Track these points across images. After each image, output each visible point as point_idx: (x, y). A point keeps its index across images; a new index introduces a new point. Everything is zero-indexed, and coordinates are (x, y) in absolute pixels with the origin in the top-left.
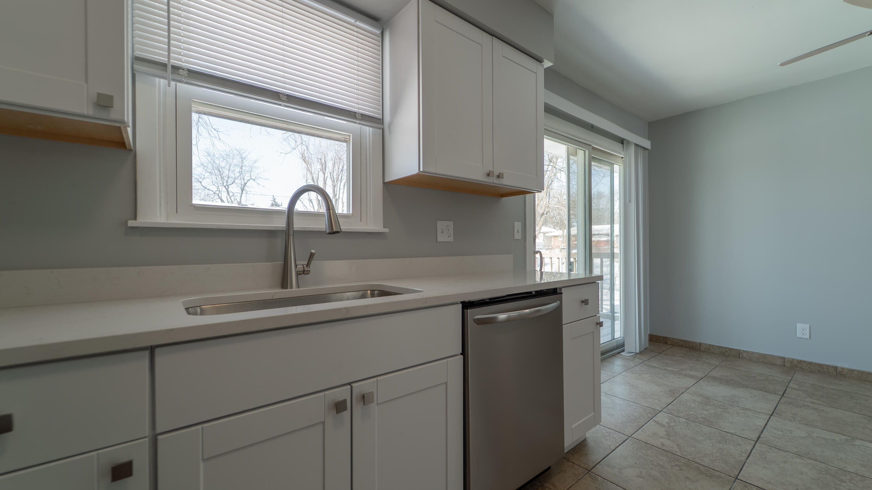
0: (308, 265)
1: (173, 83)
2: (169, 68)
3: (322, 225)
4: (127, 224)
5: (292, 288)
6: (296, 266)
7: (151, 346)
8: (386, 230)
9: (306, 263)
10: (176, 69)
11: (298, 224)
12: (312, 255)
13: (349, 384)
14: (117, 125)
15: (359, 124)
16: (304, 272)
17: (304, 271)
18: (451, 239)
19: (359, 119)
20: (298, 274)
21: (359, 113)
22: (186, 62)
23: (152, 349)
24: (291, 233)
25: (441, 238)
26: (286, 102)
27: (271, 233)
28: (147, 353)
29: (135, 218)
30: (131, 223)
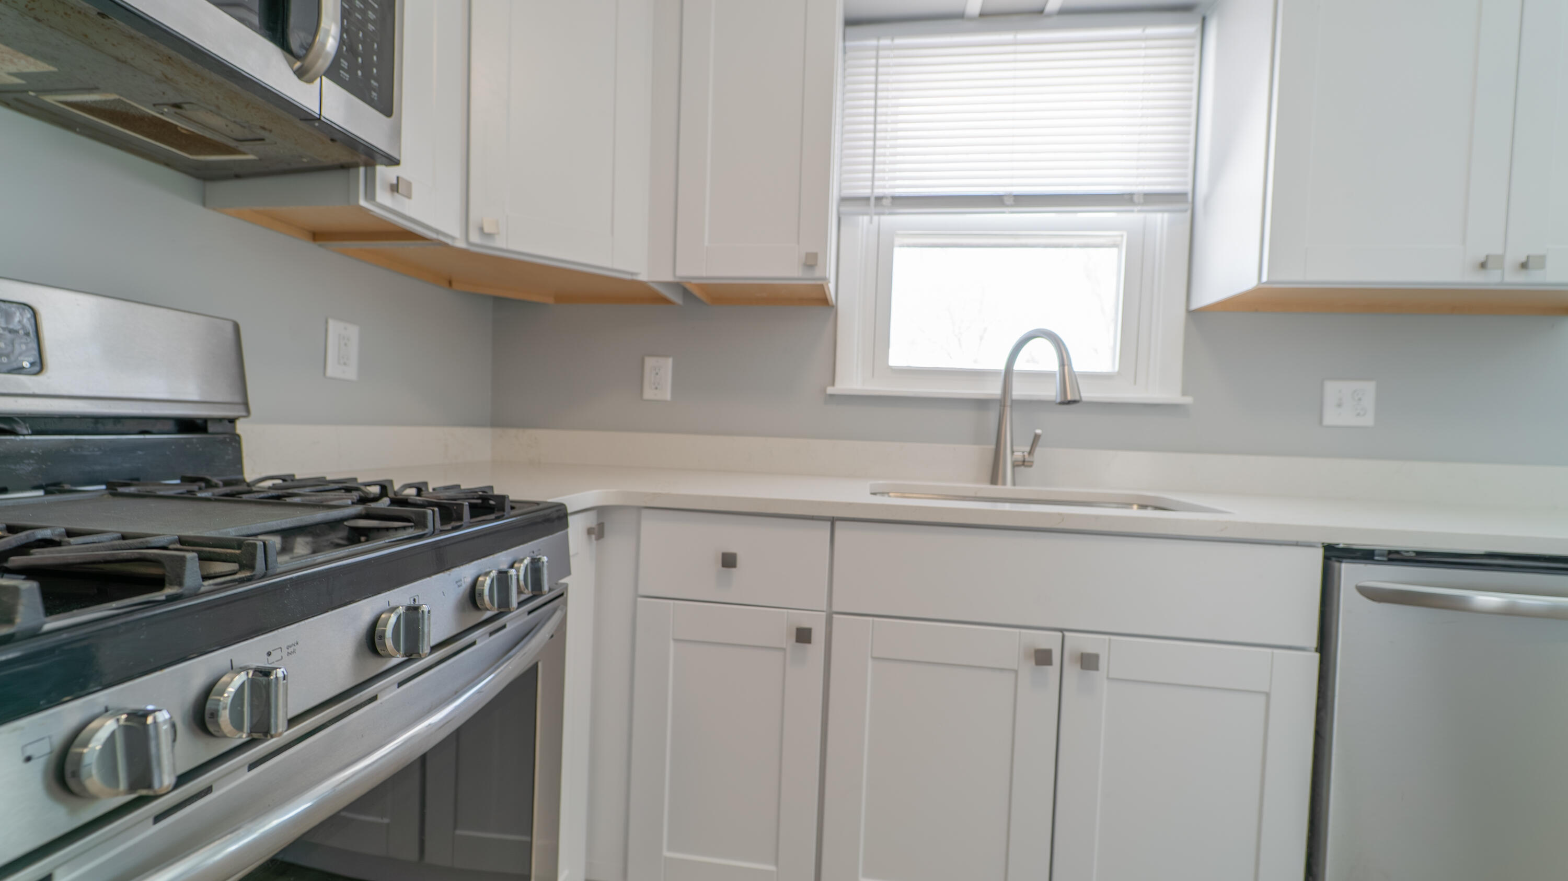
0: (1030, 453)
1: (876, 218)
2: (872, 201)
3: (1051, 392)
4: (825, 390)
5: (1004, 483)
6: (1013, 452)
7: (833, 518)
8: (1188, 400)
9: (1028, 449)
10: (879, 199)
11: (1019, 391)
12: (1037, 438)
13: (1062, 630)
14: (819, 282)
15: (1140, 211)
16: (1024, 463)
17: (1024, 461)
18: (1368, 420)
19: (1139, 204)
20: (1015, 465)
21: (1139, 194)
22: (891, 187)
23: (833, 521)
24: (1008, 403)
25: (1331, 417)
26: (1012, 206)
27: (981, 404)
28: (829, 524)
29: (833, 384)
30: (830, 390)
